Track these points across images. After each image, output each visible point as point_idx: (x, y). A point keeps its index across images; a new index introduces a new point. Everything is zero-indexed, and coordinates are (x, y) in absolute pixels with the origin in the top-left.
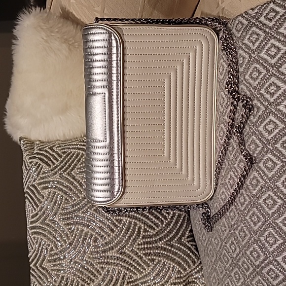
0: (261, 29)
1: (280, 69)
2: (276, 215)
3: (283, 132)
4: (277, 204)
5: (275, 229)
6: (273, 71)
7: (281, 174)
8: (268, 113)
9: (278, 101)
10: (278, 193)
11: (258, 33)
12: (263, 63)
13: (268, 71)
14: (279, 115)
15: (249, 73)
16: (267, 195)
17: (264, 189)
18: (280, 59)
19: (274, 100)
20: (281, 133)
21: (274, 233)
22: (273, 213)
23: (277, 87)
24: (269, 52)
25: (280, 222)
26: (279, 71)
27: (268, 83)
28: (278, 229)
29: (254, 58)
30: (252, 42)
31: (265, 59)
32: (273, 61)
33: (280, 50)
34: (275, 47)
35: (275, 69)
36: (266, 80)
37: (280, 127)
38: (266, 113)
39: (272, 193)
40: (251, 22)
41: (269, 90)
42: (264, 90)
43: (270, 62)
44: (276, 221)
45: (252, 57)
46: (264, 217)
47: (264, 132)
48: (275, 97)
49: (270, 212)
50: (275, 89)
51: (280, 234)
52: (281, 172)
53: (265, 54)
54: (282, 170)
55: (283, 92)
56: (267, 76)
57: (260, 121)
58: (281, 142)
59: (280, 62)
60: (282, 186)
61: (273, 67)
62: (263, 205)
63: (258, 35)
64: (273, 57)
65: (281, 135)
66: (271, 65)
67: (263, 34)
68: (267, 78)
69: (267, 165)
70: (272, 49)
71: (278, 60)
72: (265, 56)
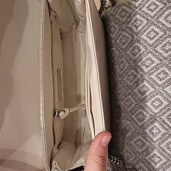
0: (144, 17)
1: (156, 48)
2: (145, 153)
3: (153, 94)
4: (145, 146)
5: (145, 164)
6: (150, 49)
7: (149, 124)
8: (142, 80)
9: (151, 72)
10: (147, 138)
11: (141, 20)
12: (143, 43)
13: (146, 48)
14: (150, 82)
15: (130, 50)
16: (137, 138)
17: (135, 134)
18: (157, 41)
19: (148, 70)
20: (151, 95)
21: (144, 166)
22: (143, 152)
23: (152, 61)
24: (149, 35)
25: (149, 159)
26: (155, 50)
27: (145, 58)
28: (147, 164)
29: (136, 38)
30: (135, 26)
31: (145, 40)
32: (151, 42)
33: (158, 34)
34: (154, 31)
35: (152, 48)
36: (144, 55)
37: (151, 91)
38: (141, 80)
39: (141, 137)
40: (134, 11)
41: (145, 63)
42: (141, 63)
43: (149, 42)
44: (146, 158)
45: (134, 38)
46: (135, 154)
47: (138, 93)
48: (149, 68)
49: (140, 151)
50: (150, 63)
51: (149, 168)
52: (149, 123)
53: (145, 36)
54: (150, 121)
55: (155, 65)
56: (145, 53)
57: (135, 85)
58: (151, 101)
59: (157, 43)
60: (149, 133)
61: (150, 46)
62: (134, 145)
63: (141, 21)
64: (151, 39)
65: (151, 96)
66: (149, 44)
67: (145, 21)
68: (145, 54)
69: (138, 117)
70: (152, 33)
71: (155, 42)
72: (145, 38)
